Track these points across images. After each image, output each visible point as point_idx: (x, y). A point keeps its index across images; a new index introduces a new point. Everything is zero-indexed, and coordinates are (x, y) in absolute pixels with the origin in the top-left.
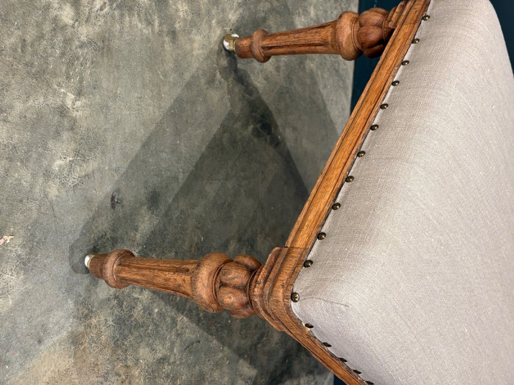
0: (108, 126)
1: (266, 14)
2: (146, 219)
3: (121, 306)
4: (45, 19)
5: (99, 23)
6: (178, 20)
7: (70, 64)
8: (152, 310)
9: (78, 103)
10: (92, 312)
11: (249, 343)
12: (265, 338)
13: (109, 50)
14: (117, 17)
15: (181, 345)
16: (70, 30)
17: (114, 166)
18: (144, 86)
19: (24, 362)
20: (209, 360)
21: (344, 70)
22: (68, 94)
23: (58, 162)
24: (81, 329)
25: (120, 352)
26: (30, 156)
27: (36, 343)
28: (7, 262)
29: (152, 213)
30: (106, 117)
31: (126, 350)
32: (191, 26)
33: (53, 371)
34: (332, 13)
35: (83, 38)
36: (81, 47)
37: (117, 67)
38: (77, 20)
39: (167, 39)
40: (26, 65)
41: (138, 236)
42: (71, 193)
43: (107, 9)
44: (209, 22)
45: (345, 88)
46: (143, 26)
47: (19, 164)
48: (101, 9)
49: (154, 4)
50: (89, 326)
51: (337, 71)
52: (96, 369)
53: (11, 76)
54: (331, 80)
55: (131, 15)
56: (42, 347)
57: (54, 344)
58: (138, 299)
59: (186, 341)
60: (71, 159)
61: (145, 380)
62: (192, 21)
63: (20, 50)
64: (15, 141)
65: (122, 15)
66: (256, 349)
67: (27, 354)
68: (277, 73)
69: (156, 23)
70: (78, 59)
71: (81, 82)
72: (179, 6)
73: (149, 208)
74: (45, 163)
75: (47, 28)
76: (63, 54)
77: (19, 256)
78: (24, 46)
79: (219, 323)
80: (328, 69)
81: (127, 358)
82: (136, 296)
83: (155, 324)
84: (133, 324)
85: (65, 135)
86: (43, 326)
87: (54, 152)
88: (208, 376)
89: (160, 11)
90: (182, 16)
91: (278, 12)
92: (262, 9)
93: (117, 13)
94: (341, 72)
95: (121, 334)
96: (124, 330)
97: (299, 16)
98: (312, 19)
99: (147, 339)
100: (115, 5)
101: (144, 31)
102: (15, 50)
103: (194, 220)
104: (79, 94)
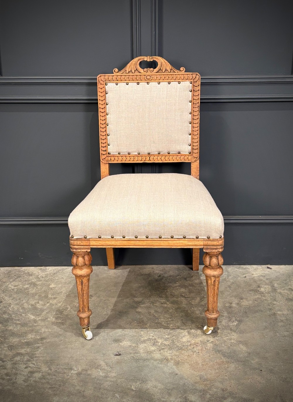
0: (85, 359)
1: (29, 305)
2: (126, 343)
3: (164, 349)
4: (40, 382)
5: (40, 364)
6: (36, 337)
7: (59, 373)
8: (166, 338)
9: (75, 369)
10: (165, 358)
11: (185, 300)
12: (183, 294)
13: (52, 360)
14: (37, 359)
15: (183, 326)
16: (44, 374)
17: (102, 355)
18: (67, 348)
19: (185, 379)
20: (191, 315)
21: (53, 271)
22: (71, 373)
23: (101, 374)
24: (172, 361)
25: (184, 348)
26: (99, 383)
27: (177, 376)
28: (143, 387)
29: (123, 341)
30: (81, 360)
31: (183, 346)
32: (38, 333)
33: (190, 369)
34: (26, 278)
35: (47, 369)
36: (51, 370)
37: (59, 357)
38: (40, 372)
39: (45, 341)
40: (60, 387)
41: (134, 345)
42: (114, 369)
43: (34, 362)
44: (35, 326)
45: (63, 270)
46: (40, 349)
47: (102, 386)
48: (34, 364)
49: (30, 347)
50: (171, 359)
51: (54, 274)
52: (190, 355)
53: (65, 391)
54: (59, 276)
55: (35, 354)
56: (179, 374)
57: (178, 370)
58: (161, 343)
59: (181, 325)
60: (99, 370)
61: (197, 338)
62: (36, 332)
63: (54, 389)
64: (92, 388)
65: (36, 357)
66: (187, 298)
67: (182, 378)
68: (57, 298)
69: (38, 345)
70: (56, 370)
71: (66, 369)
72: (30, 337)
73: (121, 342)
74: (101, 378)
75: (44, 381)
76: (54, 375)
77: (140, 383)
78: (52, 388)
79: (174, 313)
80: (54, 277)
81: (186, 345)
82: (160, 344)
83: (173, 336)
84: (172, 344)
85: (89, 372)
86: (170, 374)
87: (96, 375)
88: (198, 315)
89: (33, 344)
90: (34, 336)
91: (28, 300)
92: (27, 307)
93: (35, 359)
94: (55, 272)
95: (176, 348)
96: (174, 347)
97: (29, 291)
98: (30, 286)
99: (179, 339)
100: (32, 360)
101: (42, 349)
102: (54, 390)
103: (127, 325)
104: (71, 369)
